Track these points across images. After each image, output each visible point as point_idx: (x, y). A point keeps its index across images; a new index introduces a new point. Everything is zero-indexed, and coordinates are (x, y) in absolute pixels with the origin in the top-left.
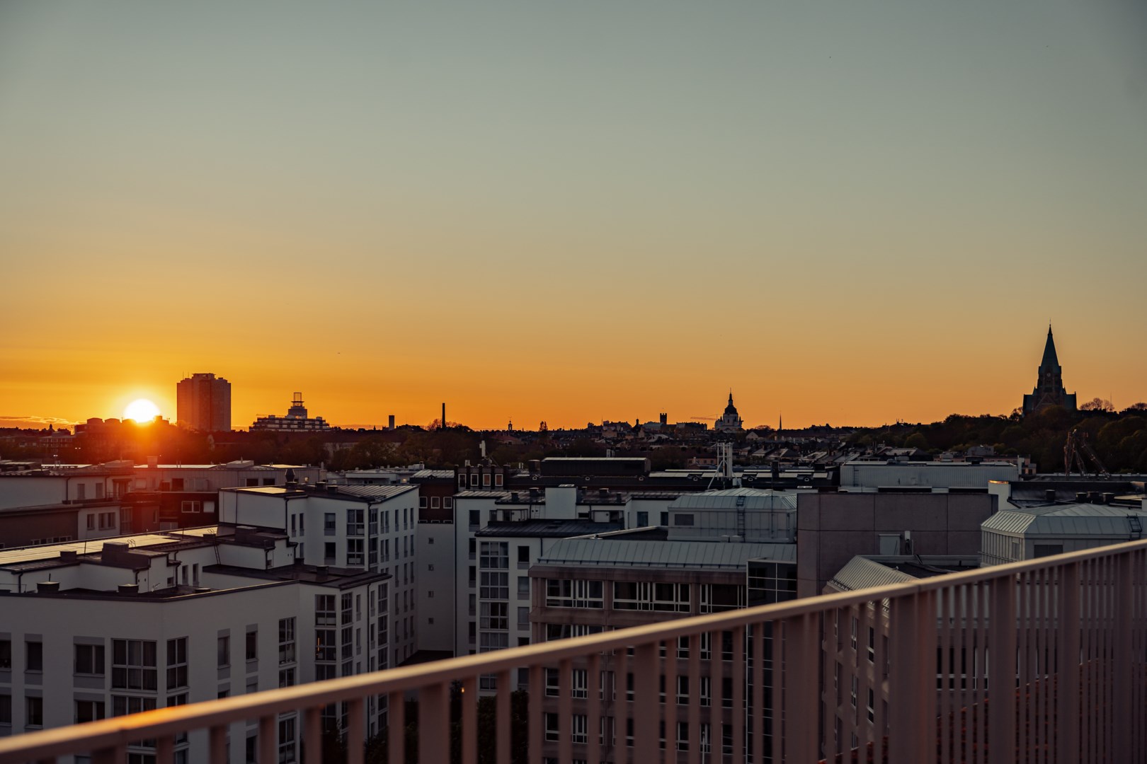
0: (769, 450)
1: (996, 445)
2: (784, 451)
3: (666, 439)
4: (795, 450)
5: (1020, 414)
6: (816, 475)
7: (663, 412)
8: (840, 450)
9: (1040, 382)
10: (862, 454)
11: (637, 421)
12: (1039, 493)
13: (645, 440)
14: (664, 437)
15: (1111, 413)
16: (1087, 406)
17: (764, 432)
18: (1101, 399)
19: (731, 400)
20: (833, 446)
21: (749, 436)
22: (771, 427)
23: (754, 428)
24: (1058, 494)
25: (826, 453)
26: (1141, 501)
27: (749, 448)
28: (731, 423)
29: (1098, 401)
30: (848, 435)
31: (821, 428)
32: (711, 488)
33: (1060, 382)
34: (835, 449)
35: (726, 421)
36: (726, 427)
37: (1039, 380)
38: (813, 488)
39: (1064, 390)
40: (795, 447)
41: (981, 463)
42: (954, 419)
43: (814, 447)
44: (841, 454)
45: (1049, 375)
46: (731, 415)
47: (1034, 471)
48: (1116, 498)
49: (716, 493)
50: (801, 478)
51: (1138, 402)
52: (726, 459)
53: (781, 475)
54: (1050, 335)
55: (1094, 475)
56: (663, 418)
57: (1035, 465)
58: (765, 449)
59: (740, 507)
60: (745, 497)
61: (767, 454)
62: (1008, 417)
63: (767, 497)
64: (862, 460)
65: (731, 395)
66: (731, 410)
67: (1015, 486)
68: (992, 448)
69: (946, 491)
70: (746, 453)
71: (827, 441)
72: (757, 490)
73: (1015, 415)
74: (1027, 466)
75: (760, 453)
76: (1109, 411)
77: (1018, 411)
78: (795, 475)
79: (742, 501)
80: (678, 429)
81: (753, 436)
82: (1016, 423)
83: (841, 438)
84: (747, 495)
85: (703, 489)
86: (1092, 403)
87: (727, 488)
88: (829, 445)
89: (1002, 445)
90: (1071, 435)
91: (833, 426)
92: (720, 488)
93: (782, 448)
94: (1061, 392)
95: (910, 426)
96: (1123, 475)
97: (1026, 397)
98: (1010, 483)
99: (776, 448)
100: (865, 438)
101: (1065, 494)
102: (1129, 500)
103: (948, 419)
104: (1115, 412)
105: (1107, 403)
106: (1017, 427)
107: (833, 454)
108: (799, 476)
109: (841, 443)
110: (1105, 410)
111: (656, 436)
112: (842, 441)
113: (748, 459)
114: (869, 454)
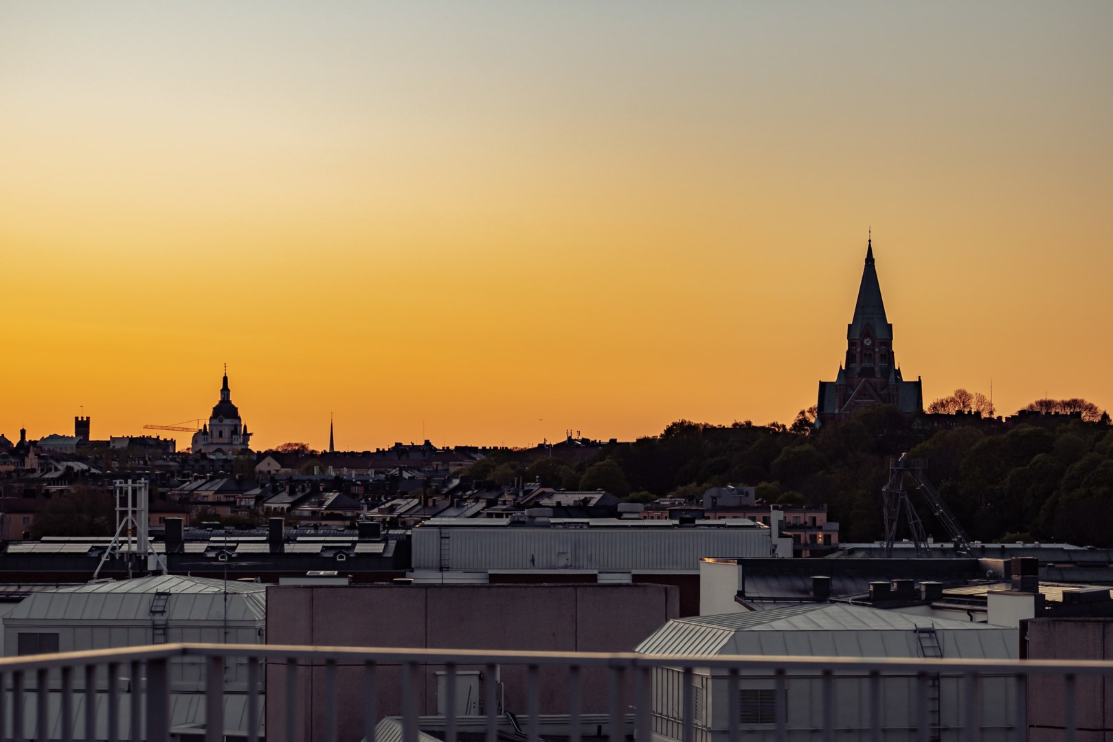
0: (300, 495)
1: (763, 484)
2: (331, 497)
3: (83, 471)
4: (354, 496)
5: (813, 420)
6: (360, 548)
7: (83, 415)
8: (447, 495)
9: (850, 356)
10: (491, 503)
11: (23, 432)
12: (799, 584)
13: (37, 474)
14: (79, 466)
15: (991, 419)
16: (942, 404)
17: (294, 456)
18: (969, 391)
19: (225, 390)
20: (434, 485)
21: (262, 467)
22: (311, 448)
23: (274, 448)
24: (836, 584)
25: (416, 501)
26: (986, 598)
27: (257, 491)
28: (225, 439)
29: (963, 396)
30: (467, 463)
31: (413, 448)
32: (101, 576)
33: (889, 356)
34: (437, 492)
35: (216, 434)
36: (214, 448)
37: (848, 353)
38: (339, 576)
39: (898, 372)
40: (356, 490)
41: (697, 522)
42: (681, 432)
43: (394, 488)
44: (447, 503)
45: (868, 342)
46: (227, 421)
47: (835, 538)
48: (945, 591)
49: (111, 586)
50: (329, 554)
51: (1043, 397)
52: (134, 512)
53: (289, 548)
54: (870, 260)
55: (951, 545)
56: (82, 426)
57: (836, 526)
58: (292, 493)
59: (157, 617)
60: (169, 594)
61: (295, 505)
62: (788, 427)
63: (215, 594)
64: (490, 516)
65: (225, 379)
66: (225, 410)
67: (751, 569)
68: (752, 490)
69: (626, 580)
70: (252, 503)
71: (419, 476)
72: (197, 579)
73: (802, 423)
74: (820, 528)
75: (281, 502)
76: (985, 415)
77: (807, 415)
78: (317, 548)
79: (161, 603)
80: (117, 452)
81: (272, 466)
82: (804, 440)
83: (452, 469)
84: (172, 591)
85: (85, 579)
86: (953, 400)
87: (136, 576)
88: (426, 484)
89: (774, 485)
90: (897, 464)
91: (438, 445)
92: (121, 576)
93: (327, 490)
94: (892, 376)
95: (594, 444)
96: (1007, 546)
97: (823, 385)
98: (740, 562)
99: (315, 491)
100: (503, 469)
101: (849, 584)
102: (971, 596)
103: (669, 431)
104: (1000, 418)
105: (981, 400)
106: (807, 447)
107: (430, 504)
108: (325, 549)
109: (449, 480)
110: (978, 413)
111: (62, 467)
112: (455, 475)
113: (253, 512)
114: (504, 503)
